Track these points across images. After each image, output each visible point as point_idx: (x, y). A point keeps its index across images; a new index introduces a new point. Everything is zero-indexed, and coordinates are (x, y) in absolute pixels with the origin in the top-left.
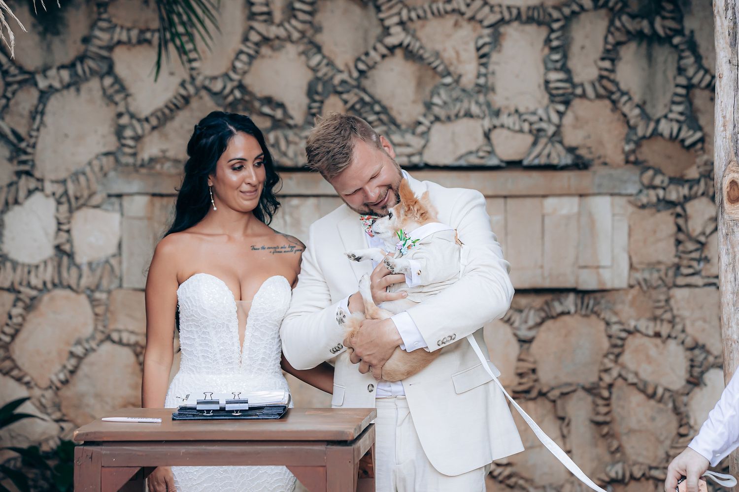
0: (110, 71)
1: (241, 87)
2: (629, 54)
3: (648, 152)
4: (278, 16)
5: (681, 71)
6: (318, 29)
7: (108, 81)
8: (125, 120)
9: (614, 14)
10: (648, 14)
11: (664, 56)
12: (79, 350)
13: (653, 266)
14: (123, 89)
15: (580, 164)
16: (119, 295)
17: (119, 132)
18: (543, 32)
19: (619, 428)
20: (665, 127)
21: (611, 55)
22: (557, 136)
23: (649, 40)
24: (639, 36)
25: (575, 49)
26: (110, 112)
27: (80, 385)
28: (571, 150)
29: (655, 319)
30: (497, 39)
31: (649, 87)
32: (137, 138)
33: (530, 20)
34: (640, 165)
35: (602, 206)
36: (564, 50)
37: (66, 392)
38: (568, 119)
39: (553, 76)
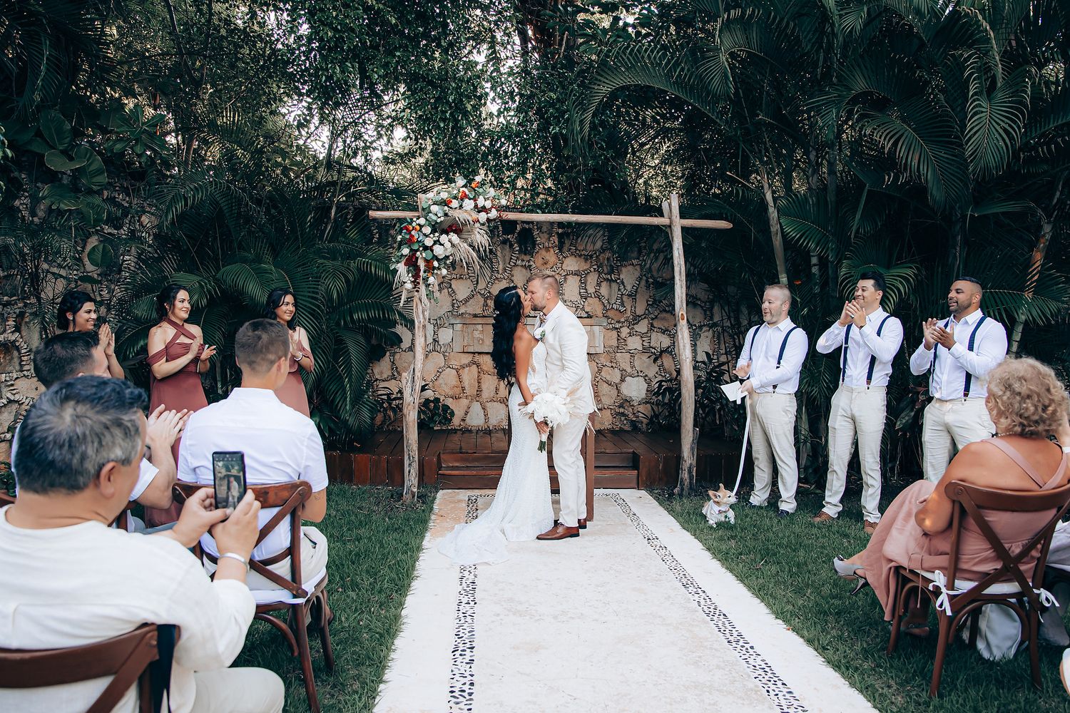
0: (450, 287)
1: (489, 292)
2: (604, 284)
3: (610, 314)
4: (500, 272)
5: (619, 290)
6: (513, 276)
7: (450, 290)
8: (455, 301)
9: (600, 273)
10: (610, 273)
11: (614, 286)
12: (440, 370)
13: (610, 347)
14: (454, 292)
15: (589, 317)
16: (452, 354)
17: (453, 306)
18: (579, 278)
19: (600, 394)
20: (615, 306)
21: (599, 285)
22: (583, 309)
23: (610, 281)
24: (607, 280)
25: (588, 283)
26: (450, 299)
27: (440, 381)
28: (587, 312)
29: (611, 362)
30: (565, 279)
31: (610, 295)
32: (458, 307)
33: (575, 274)
34: (608, 317)
35: (596, 329)
36: (585, 283)
37: (436, 383)
38: (586, 303)
39: (582, 291)
